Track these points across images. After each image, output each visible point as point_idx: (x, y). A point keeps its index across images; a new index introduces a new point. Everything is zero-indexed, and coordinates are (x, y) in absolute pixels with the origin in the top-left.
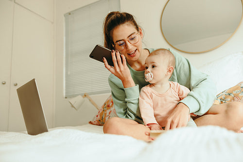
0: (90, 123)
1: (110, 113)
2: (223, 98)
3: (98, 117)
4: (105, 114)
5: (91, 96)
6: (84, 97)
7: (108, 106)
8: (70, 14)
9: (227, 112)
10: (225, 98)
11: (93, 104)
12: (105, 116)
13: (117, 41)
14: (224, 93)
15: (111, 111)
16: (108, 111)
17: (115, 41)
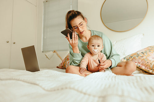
0: (57, 67)
1: (68, 63)
2: (128, 59)
3: (62, 64)
4: (66, 63)
5: (57, 52)
6: (53, 53)
7: (68, 59)
8: (47, 1)
9: (125, 66)
10: (129, 59)
11: (59, 57)
12: (66, 64)
13: (74, 27)
14: (129, 56)
15: (69, 62)
16: (68, 62)
17: (72, 26)
